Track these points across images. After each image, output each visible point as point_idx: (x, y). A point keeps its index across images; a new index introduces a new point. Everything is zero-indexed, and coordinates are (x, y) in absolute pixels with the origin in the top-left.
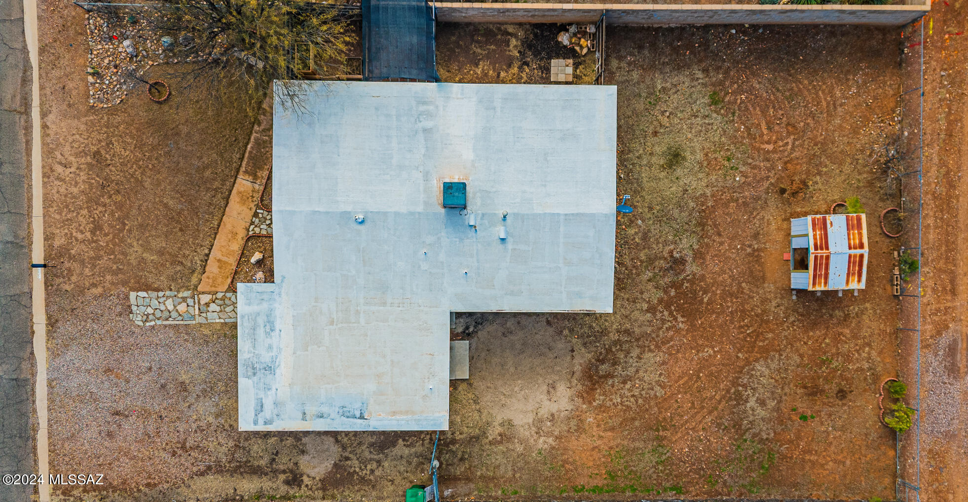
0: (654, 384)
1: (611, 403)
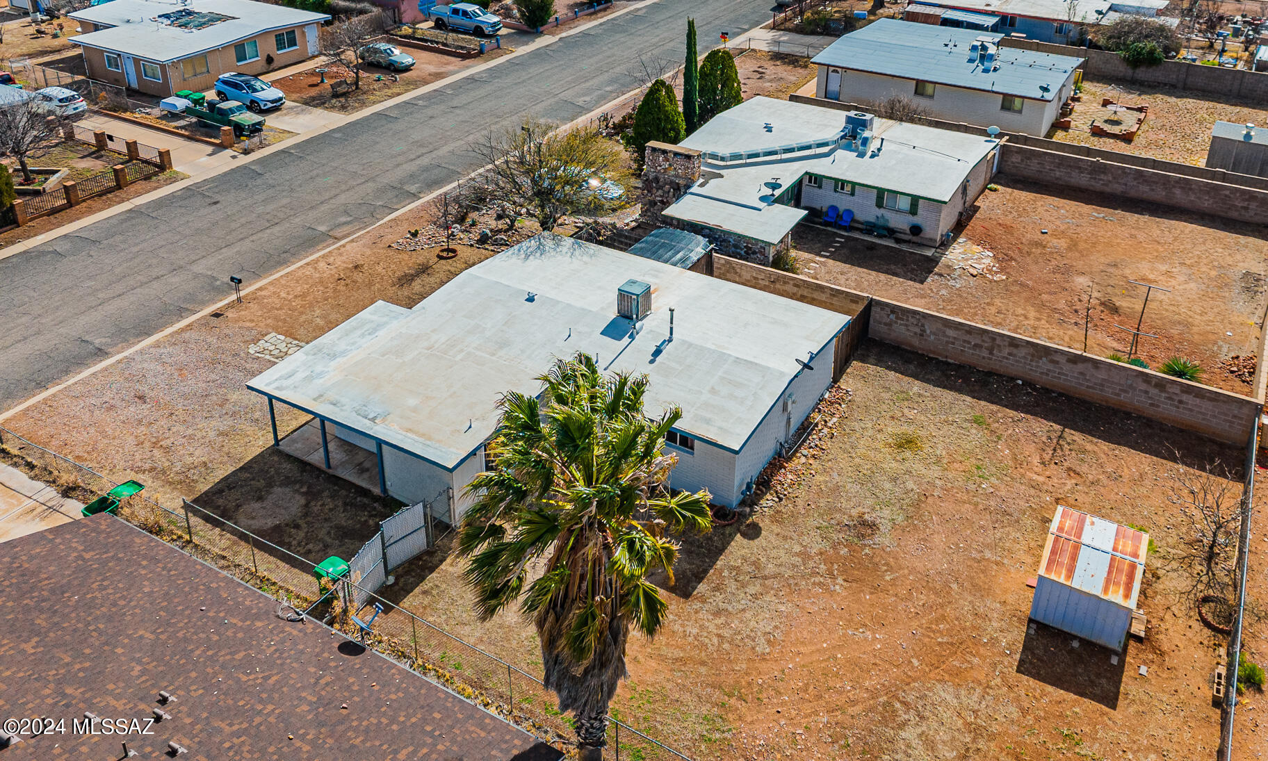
0: (759, 634)
1: (681, 629)
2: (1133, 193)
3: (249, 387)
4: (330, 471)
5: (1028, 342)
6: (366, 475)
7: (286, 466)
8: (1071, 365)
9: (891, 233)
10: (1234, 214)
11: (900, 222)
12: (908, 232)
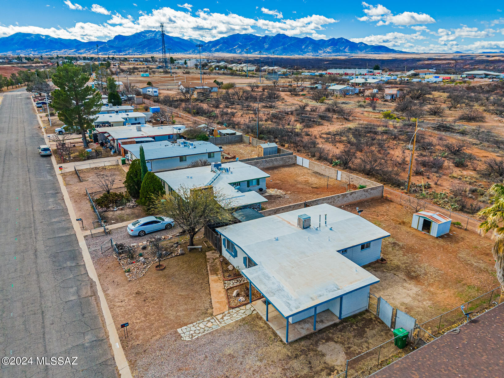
2: (265, 167)
6: (326, 321)
8: (351, 196)
12: (259, 191)
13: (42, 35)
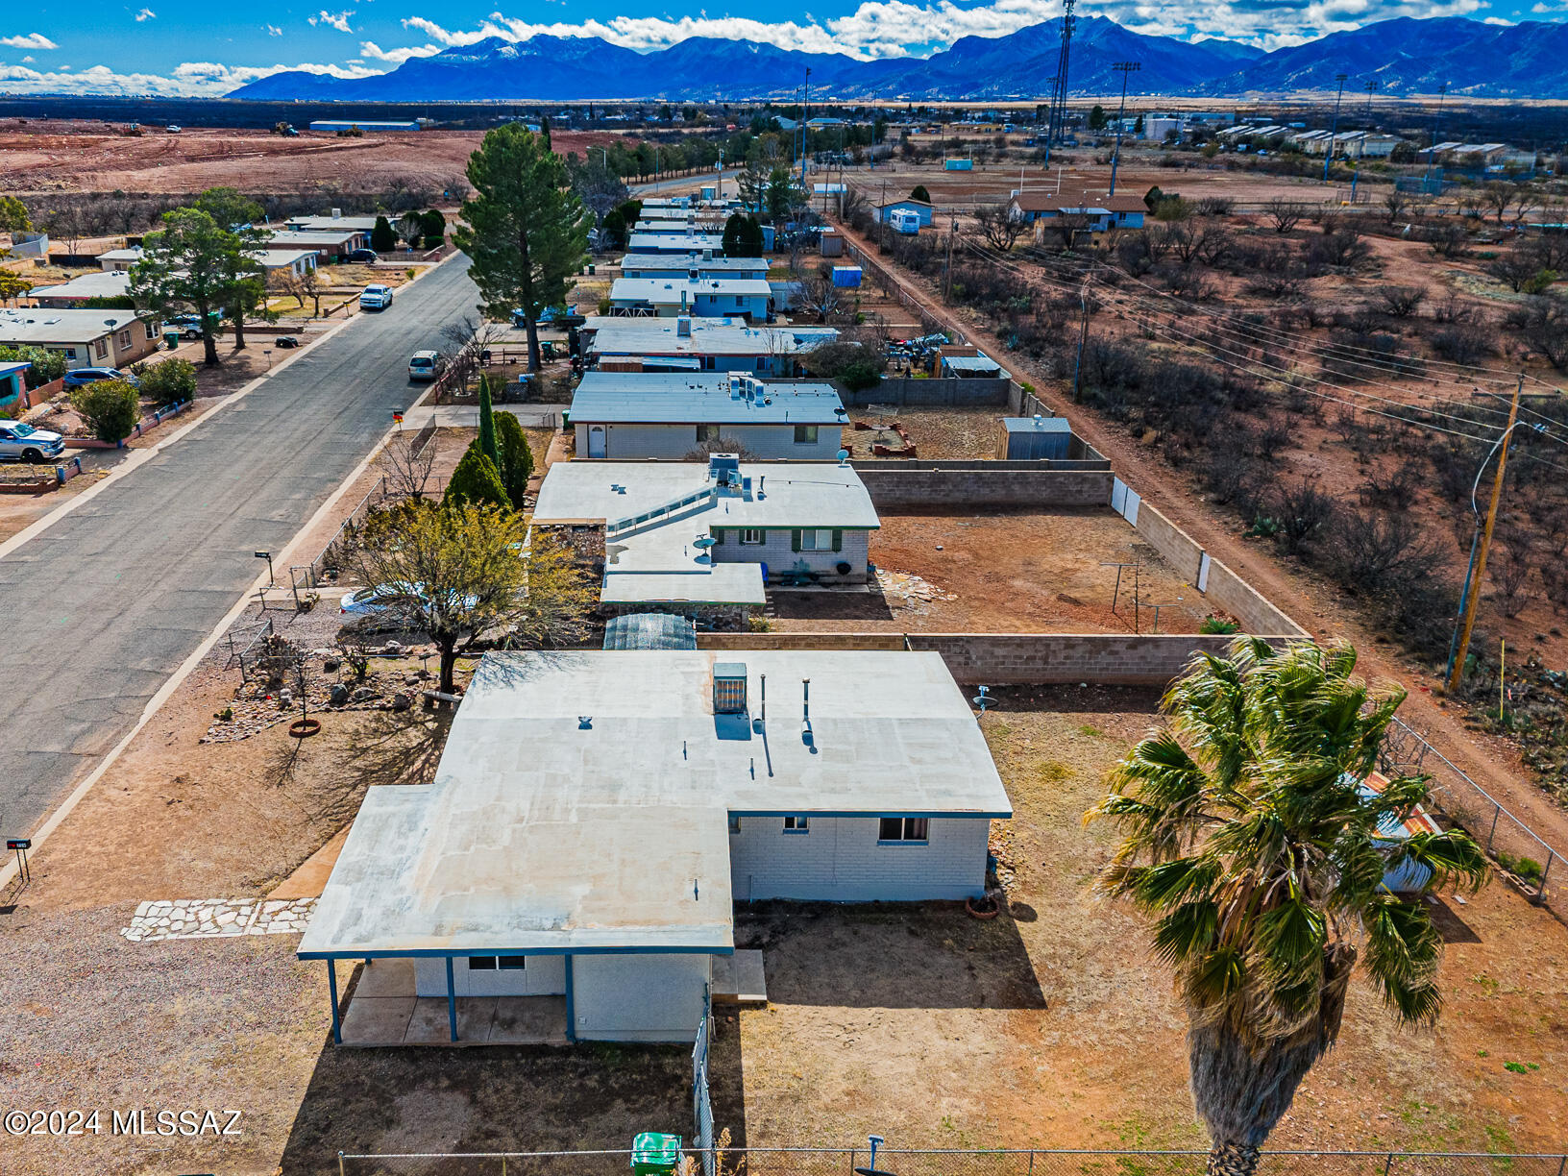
1: (1080, 1042)
2: (974, 499)
3: (303, 956)
4: (461, 1044)
5: (1085, 639)
6: (519, 1028)
7: (380, 1065)
8: (1131, 651)
9: (814, 578)
10: (1070, 500)
11: (822, 563)
12: (836, 572)
13: (753, 44)
